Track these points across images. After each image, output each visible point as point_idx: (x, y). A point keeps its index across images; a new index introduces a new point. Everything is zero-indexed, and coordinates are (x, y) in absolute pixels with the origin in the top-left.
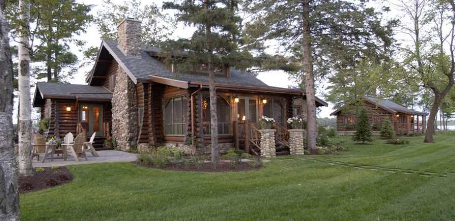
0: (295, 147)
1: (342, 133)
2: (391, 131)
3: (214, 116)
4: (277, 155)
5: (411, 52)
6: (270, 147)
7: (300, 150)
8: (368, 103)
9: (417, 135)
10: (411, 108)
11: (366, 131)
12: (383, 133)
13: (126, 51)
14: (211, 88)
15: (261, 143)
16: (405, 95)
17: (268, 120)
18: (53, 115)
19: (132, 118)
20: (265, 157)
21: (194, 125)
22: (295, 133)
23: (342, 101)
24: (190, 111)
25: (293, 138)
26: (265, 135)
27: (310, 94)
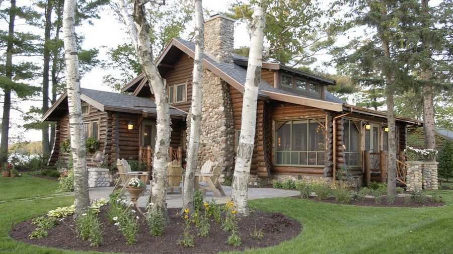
0: (431, 181)
6: (419, 181)
7: (435, 184)
13: (218, 56)
15: (408, 176)
17: (417, 152)
18: (110, 134)
19: (229, 142)
21: (336, 154)
22: (430, 166)
24: (332, 138)
25: (428, 171)
26: (413, 167)
27: (430, 124)
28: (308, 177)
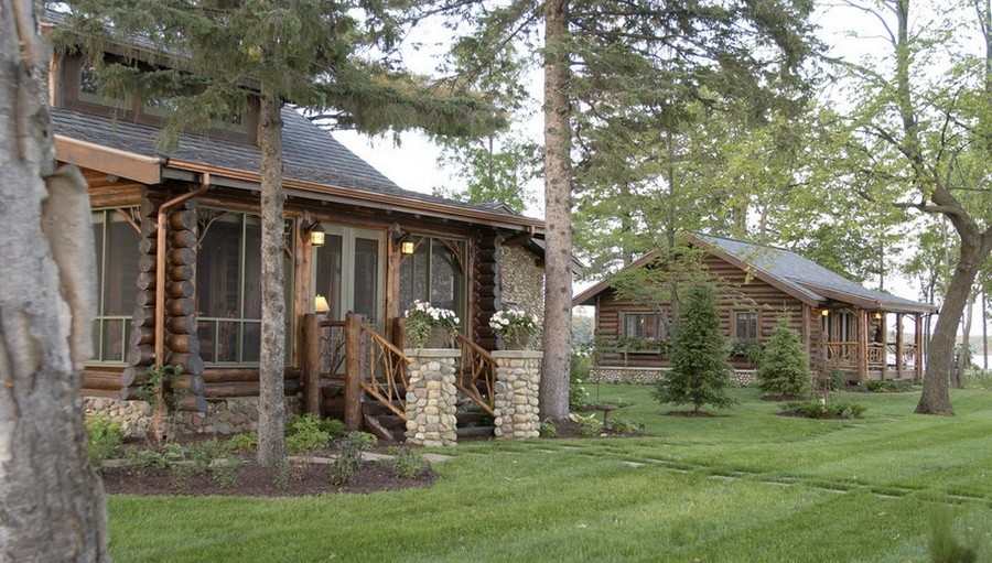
0: (513, 410)
1: (615, 374)
2: (798, 371)
3: (273, 296)
4: (460, 438)
5: (879, 81)
6: (441, 411)
7: (527, 421)
8: (717, 262)
9: (893, 388)
10: (876, 285)
11: (707, 366)
12: (771, 374)
14: (267, 191)
15: (410, 396)
16: (857, 236)
17: (436, 318)
20: (422, 446)
21: (166, 325)
22: (513, 363)
23: (615, 249)
24: (153, 271)
25: (506, 381)
26: (423, 367)
27: (555, 231)
28: (99, 402)
